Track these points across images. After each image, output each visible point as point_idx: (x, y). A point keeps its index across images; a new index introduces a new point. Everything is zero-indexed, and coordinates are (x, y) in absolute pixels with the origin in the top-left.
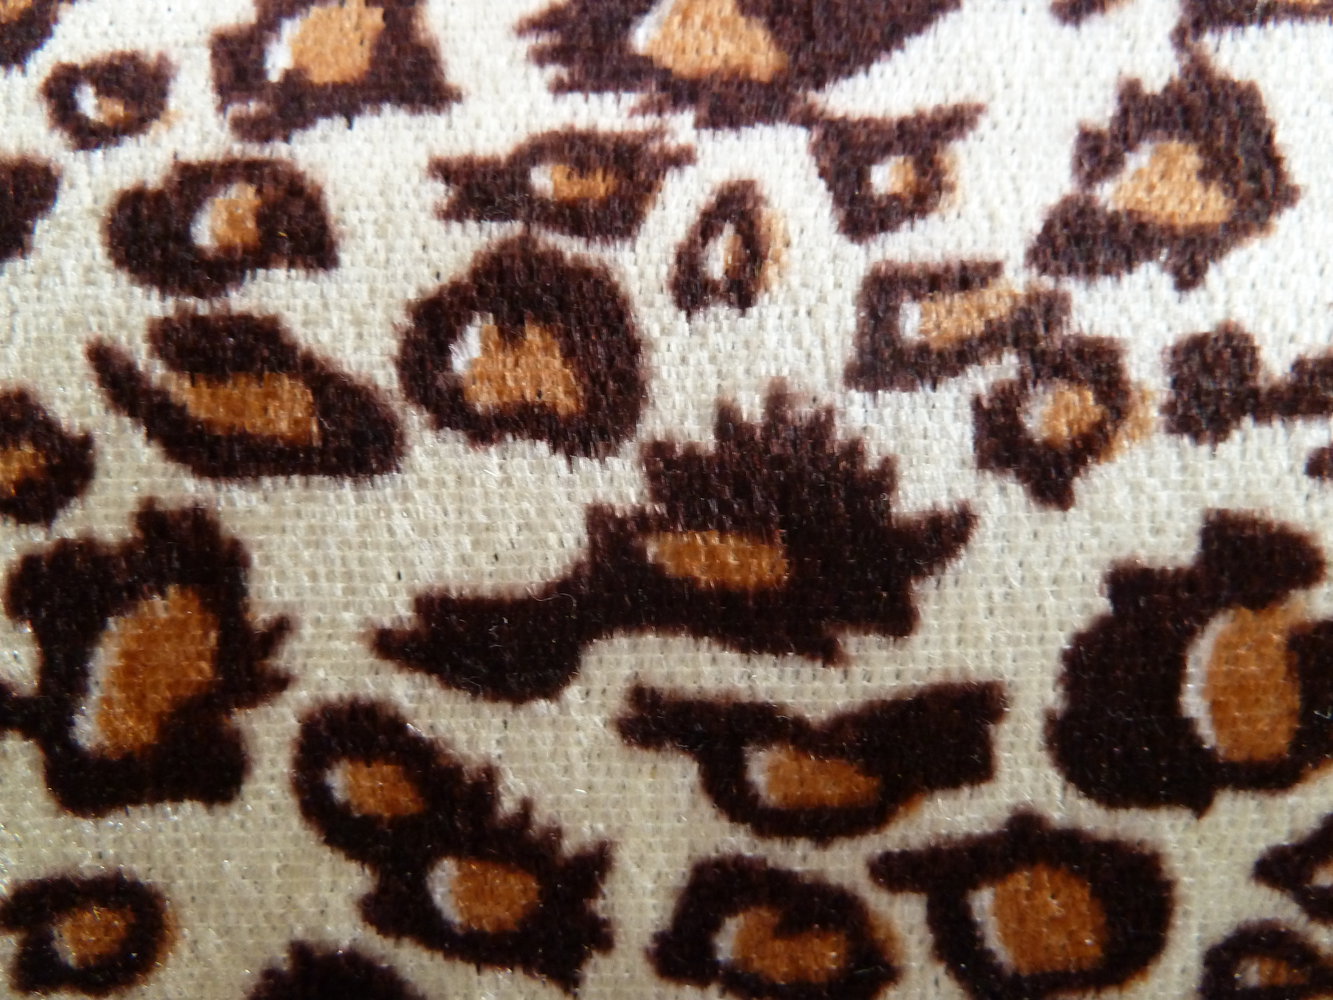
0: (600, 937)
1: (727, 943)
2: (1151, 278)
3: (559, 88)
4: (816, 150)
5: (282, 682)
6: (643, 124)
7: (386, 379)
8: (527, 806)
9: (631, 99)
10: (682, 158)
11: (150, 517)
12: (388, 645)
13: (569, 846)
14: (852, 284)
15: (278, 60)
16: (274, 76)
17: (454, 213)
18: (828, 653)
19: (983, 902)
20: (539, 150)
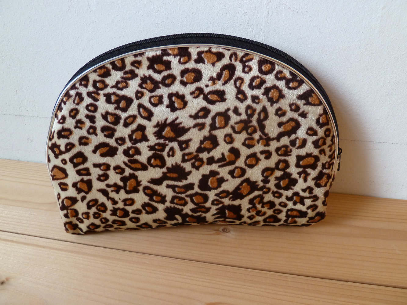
0: (166, 201)
1: (175, 201)
2: (206, 153)
3: (157, 139)
4: (178, 144)
5: (141, 185)
6: (164, 142)
7: (146, 163)
8: (160, 192)
9: (163, 140)
10: (167, 145)
11: (130, 174)
12: (149, 182)
13: (163, 195)
14: (181, 155)
15: (134, 137)
16: (134, 139)
17: (150, 150)
18: (181, 181)
19: (194, 198)
20: (156, 145)
